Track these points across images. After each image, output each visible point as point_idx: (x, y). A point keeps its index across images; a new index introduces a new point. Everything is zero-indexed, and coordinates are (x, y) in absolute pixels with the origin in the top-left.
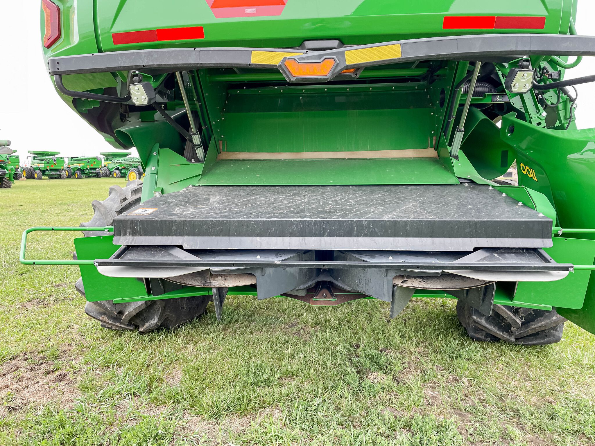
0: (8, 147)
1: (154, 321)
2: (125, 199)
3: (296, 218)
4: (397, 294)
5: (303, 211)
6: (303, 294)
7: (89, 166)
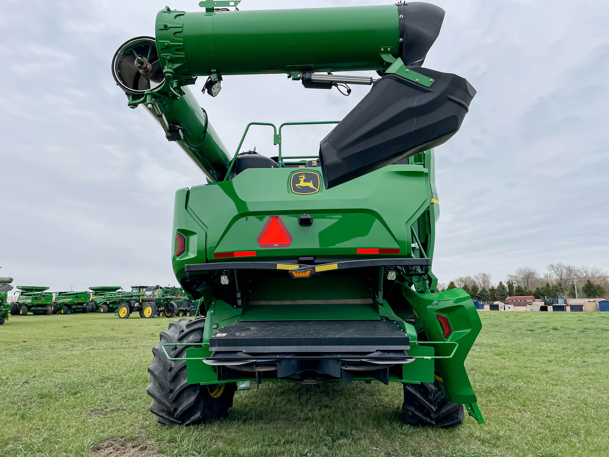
0: (9, 284)
1: (198, 415)
2: (183, 331)
3: (296, 337)
4: (343, 374)
5: (298, 334)
6: (298, 377)
7: (76, 301)
